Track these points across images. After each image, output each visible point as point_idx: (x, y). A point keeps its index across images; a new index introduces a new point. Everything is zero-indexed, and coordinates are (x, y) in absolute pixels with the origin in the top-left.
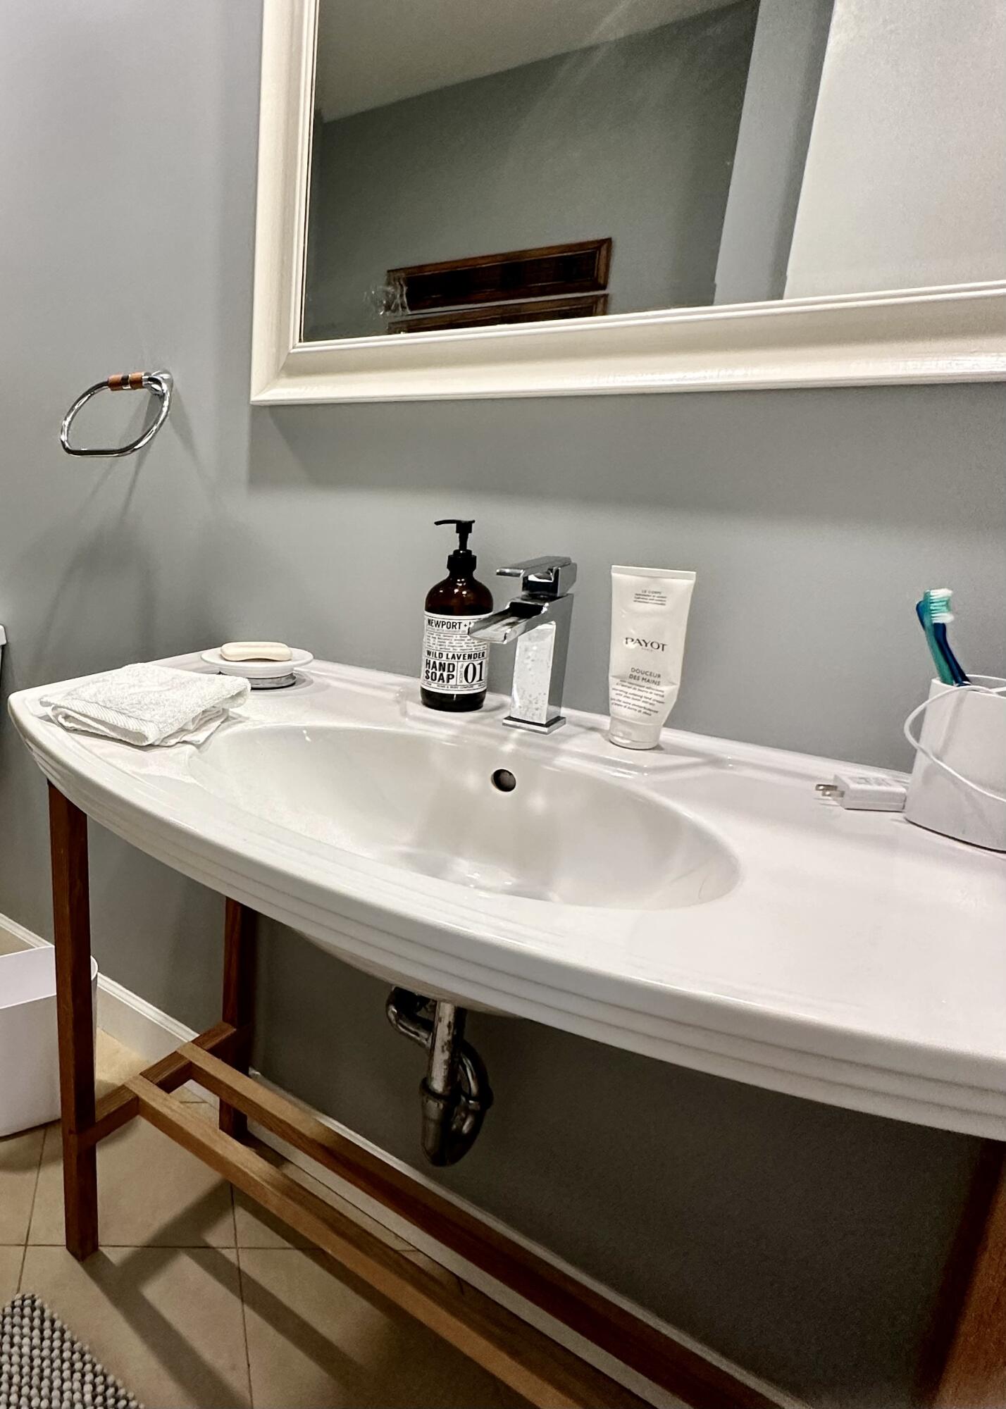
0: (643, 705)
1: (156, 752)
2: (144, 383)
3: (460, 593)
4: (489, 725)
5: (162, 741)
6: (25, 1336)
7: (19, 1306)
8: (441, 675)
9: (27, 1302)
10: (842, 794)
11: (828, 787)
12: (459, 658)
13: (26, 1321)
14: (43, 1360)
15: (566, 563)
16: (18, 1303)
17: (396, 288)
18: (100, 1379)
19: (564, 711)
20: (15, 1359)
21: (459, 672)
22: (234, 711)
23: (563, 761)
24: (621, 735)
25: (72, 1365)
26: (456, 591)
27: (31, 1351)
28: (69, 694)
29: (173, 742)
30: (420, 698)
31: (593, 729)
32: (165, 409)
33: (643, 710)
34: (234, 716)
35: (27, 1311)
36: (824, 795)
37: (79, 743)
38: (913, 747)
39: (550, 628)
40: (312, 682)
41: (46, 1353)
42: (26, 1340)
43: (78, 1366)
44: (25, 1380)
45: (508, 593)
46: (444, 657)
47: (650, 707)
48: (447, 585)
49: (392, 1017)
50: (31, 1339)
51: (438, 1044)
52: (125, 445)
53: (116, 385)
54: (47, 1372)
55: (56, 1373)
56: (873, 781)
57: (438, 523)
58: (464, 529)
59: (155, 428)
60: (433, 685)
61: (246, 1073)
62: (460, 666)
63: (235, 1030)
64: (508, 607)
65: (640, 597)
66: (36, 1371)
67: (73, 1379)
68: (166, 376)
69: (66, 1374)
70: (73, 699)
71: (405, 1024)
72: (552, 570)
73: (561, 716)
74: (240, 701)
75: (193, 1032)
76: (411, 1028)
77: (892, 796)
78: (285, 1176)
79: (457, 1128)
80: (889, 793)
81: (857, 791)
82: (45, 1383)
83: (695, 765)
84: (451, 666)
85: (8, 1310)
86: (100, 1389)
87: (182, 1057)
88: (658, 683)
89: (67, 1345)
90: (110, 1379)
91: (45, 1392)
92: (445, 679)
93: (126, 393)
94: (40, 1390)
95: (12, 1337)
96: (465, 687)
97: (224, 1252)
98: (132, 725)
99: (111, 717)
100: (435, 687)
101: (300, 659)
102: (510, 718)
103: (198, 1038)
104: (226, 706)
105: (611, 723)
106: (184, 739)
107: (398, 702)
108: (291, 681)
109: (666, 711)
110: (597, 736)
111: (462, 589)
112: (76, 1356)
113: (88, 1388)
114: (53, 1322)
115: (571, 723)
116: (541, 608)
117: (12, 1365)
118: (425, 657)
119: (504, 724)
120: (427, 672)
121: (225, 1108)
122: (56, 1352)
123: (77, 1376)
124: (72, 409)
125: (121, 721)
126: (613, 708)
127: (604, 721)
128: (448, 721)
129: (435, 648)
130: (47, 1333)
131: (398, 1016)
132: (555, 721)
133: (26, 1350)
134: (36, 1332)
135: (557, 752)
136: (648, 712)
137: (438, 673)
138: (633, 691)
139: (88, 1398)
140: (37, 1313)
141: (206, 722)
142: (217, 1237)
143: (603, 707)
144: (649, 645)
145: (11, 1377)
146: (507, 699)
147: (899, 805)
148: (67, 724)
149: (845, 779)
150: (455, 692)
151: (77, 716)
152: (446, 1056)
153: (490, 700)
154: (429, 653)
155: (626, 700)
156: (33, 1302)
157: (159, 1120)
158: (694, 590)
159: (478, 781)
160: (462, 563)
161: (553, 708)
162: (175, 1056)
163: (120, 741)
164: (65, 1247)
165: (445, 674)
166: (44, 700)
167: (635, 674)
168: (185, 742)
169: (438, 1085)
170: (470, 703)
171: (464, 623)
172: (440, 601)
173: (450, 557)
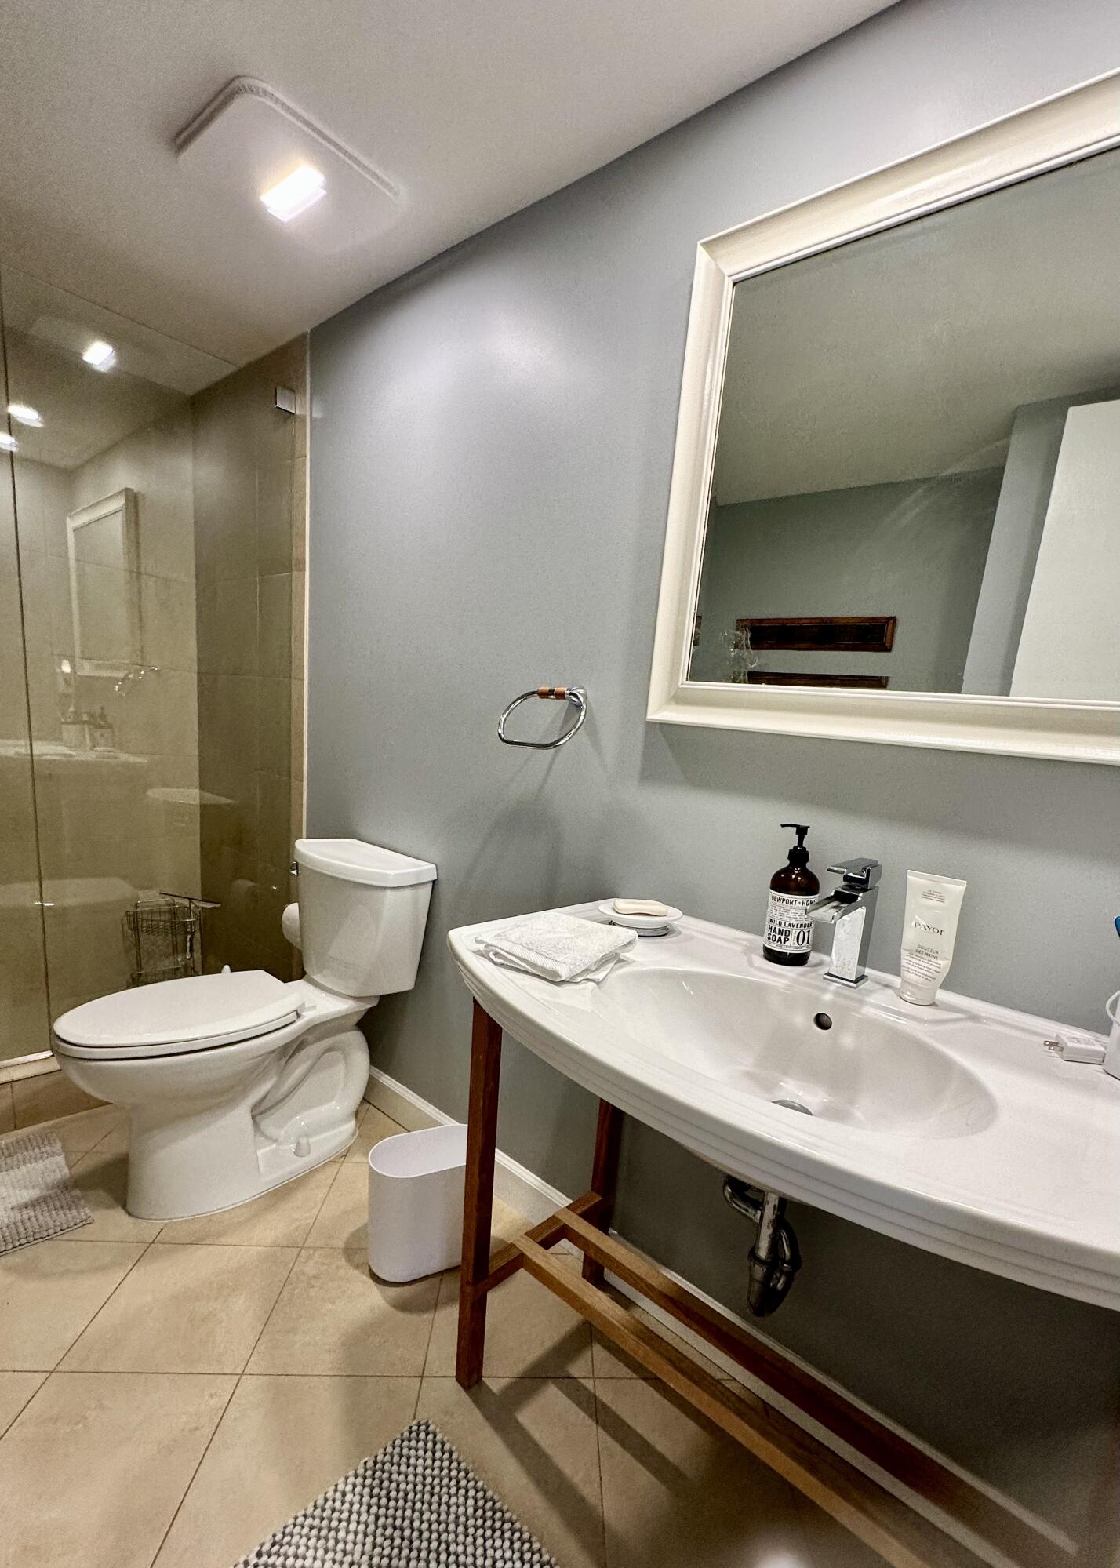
0: (926, 973)
1: (567, 987)
2: (566, 696)
3: (796, 878)
4: (811, 978)
5: (571, 978)
6: (419, 1458)
7: (415, 1431)
8: (780, 937)
9: (423, 1428)
10: (1062, 1049)
11: (1052, 1044)
12: (793, 926)
13: (421, 1444)
14: (434, 1478)
15: (875, 865)
16: (415, 1428)
17: (743, 633)
18: (480, 1494)
19: (868, 971)
20: (411, 1478)
21: (793, 937)
22: (624, 955)
23: (868, 1011)
24: (909, 993)
25: (458, 1482)
26: (793, 876)
27: (424, 1471)
28: (499, 935)
29: (579, 979)
30: (762, 953)
31: (887, 986)
32: (582, 718)
33: (926, 977)
34: (624, 959)
35: (422, 1435)
36: (1050, 1049)
37: (504, 975)
38: (1110, 1019)
39: (862, 911)
40: (680, 933)
41: (436, 1472)
42: (421, 1461)
43: (463, 1483)
44: (419, 1496)
45: (832, 884)
46: (783, 924)
47: (931, 975)
48: (787, 871)
49: (728, 1196)
50: (425, 1460)
51: (766, 1221)
52: (549, 742)
53: (543, 695)
54: (437, 1489)
55: (445, 1490)
56: (1082, 1041)
57: (783, 826)
58: (802, 831)
59: (572, 732)
60: (773, 945)
61: (606, 1232)
62: (794, 932)
63: (600, 1198)
64: (833, 894)
65: (927, 895)
66: (428, 1488)
67: (459, 1495)
68: (582, 691)
69: (453, 1491)
70: (502, 939)
71: (739, 1203)
72: (865, 869)
73: (865, 974)
74: (630, 947)
75: (568, 1199)
76: (743, 1206)
77: (1096, 1053)
78: (633, 1317)
79: (773, 1285)
80: (1095, 1051)
81: (1072, 1048)
82: (436, 1498)
83: (961, 1020)
84: (787, 932)
85: (406, 1434)
86: (481, 1503)
87: (559, 1220)
88: (936, 958)
89: (454, 1465)
90: (489, 1494)
91: (434, 1507)
92: (783, 941)
93: (552, 703)
94: (430, 1504)
95: (408, 1458)
96: (797, 948)
97: (582, 1381)
98: (549, 965)
99: (532, 957)
100: (774, 946)
101: (672, 915)
102: (828, 974)
103: (571, 1204)
104: (618, 952)
105: (902, 983)
106: (588, 977)
107: (746, 954)
108: (664, 932)
109: (941, 978)
110: (890, 992)
111: (797, 875)
112: (462, 1474)
113: (471, 1502)
114: (443, 1444)
115: (872, 981)
116: (857, 897)
117: (407, 1484)
118: (768, 923)
119: (824, 978)
120: (769, 934)
121: (587, 1261)
122: (445, 1471)
123: (462, 1491)
124: (508, 708)
125: (540, 961)
126: (904, 973)
127: (896, 981)
128: (784, 973)
129: (777, 917)
130: (438, 1455)
131: (732, 1195)
132: (861, 978)
133: (420, 1470)
134: (429, 1454)
135: (862, 1002)
136: (930, 979)
137: (778, 936)
138: (918, 962)
139: (470, 1511)
140: (430, 1437)
141: (603, 963)
142: (578, 1369)
143: (896, 970)
144: (931, 930)
145: (406, 1494)
146: (826, 958)
147: (1100, 1059)
148: (496, 960)
149: (1065, 1039)
150: (789, 952)
151: (505, 954)
152: (770, 1231)
153: (814, 957)
154: (771, 921)
155: (913, 968)
156: (428, 1427)
157: (538, 1273)
158: (965, 892)
159: (803, 1021)
160: (799, 856)
161: (861, 968)
162: (553, 1219)
163: (538, 976)
164: (454, 1379)
165: (783, 937)
166: (479, 939)
167: (920, 949)
168: (588, 980)
169: (763, 1253)
170: (799, 960)
171: (799, 901)
172: (782, 883)
173: (790, 851)
